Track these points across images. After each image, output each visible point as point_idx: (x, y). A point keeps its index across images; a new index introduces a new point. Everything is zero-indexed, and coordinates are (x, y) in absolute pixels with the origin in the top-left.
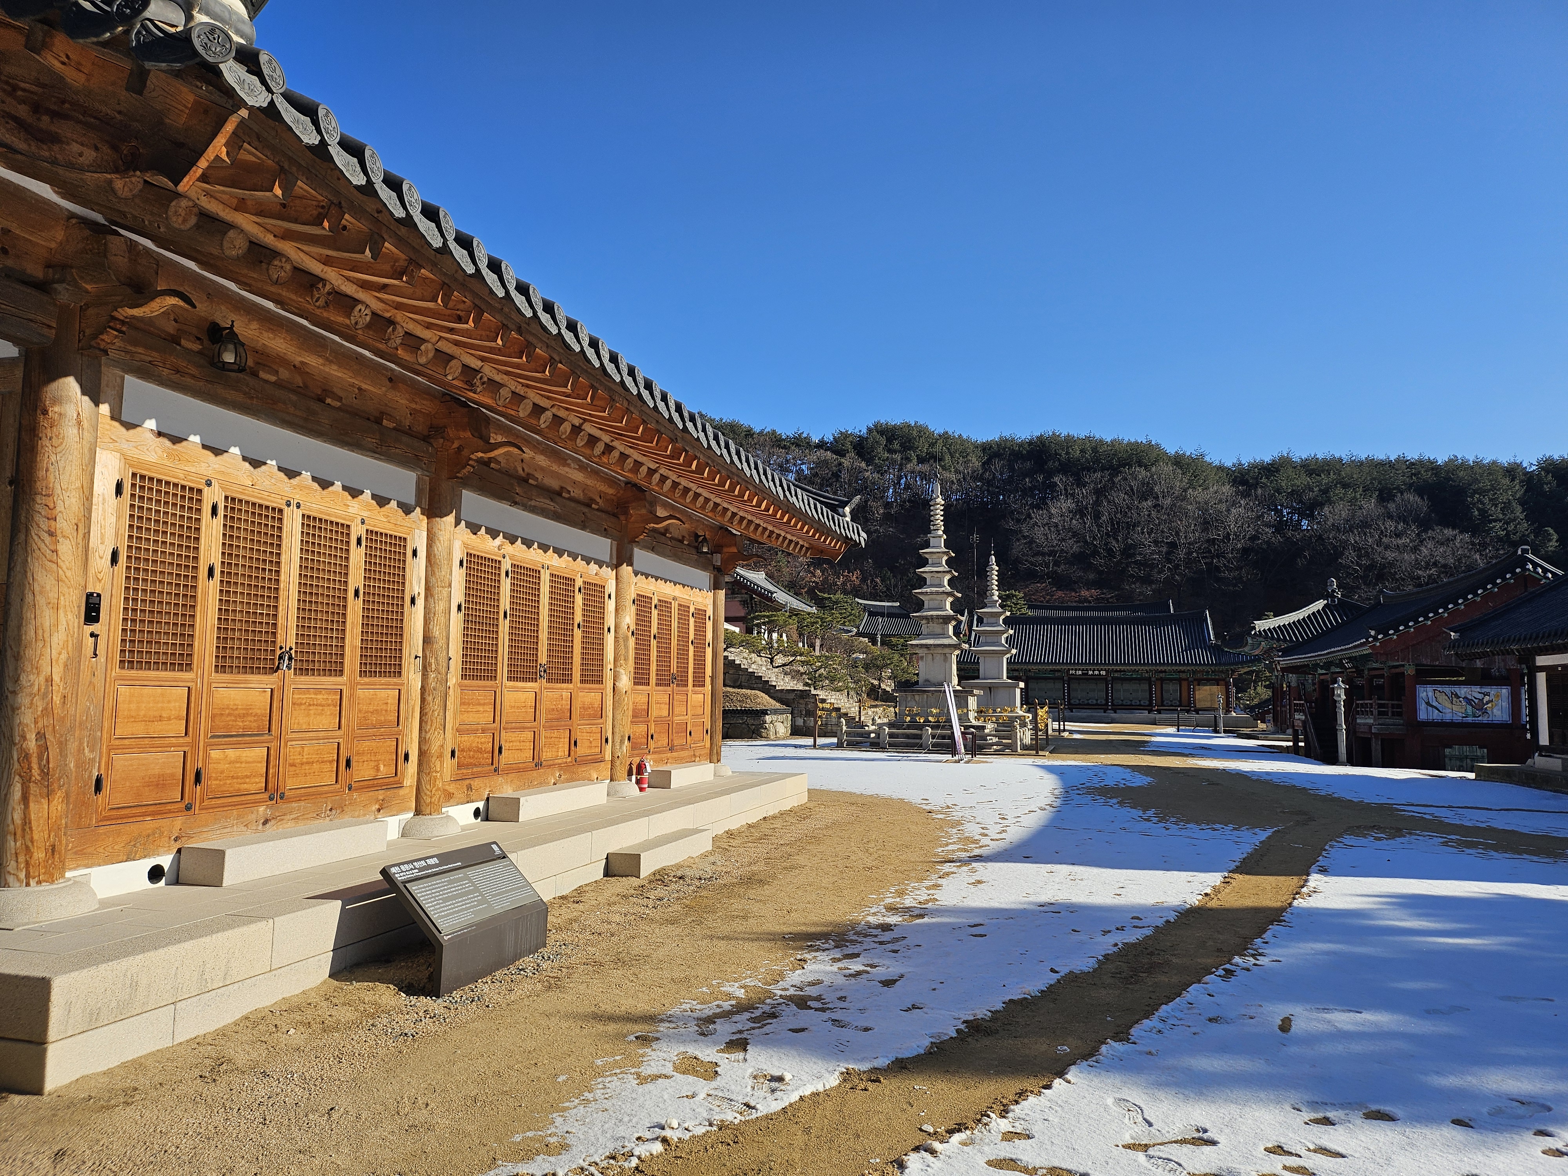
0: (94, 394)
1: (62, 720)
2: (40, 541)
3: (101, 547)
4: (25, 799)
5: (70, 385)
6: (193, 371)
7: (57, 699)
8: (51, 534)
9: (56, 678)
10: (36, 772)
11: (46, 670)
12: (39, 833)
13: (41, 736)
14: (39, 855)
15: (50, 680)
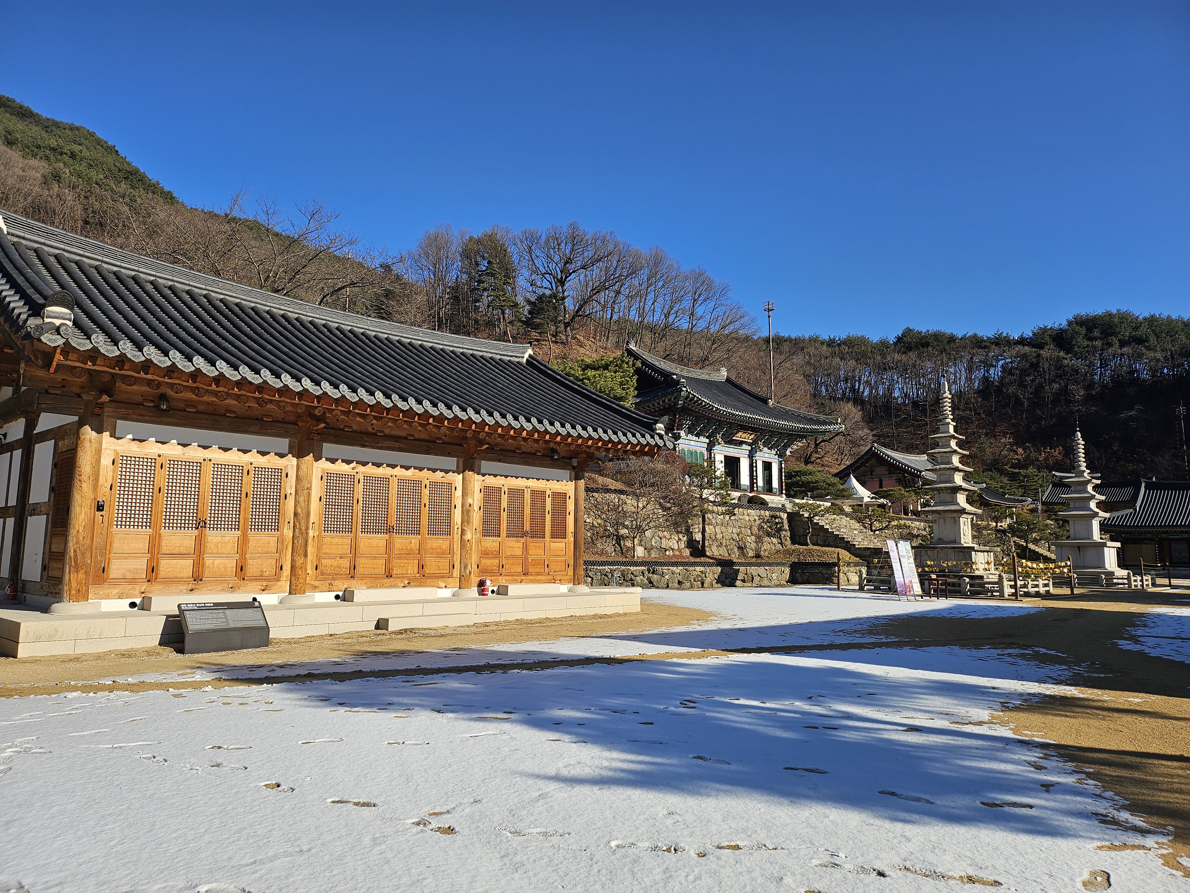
0: (99, 431)
1: (83, 545)
2: (77, 483)
3: (106, 484)
4: (70, 572)
5: (87, 428)
6: (149, 414)
7: (81, 538)
8: (80, 481)
9: (81, 531)
10: (73, 563)
11: (77, 528)
12: (74, 584)
13: (75, 551)
14: (73, 592)
15: (78, 531)
